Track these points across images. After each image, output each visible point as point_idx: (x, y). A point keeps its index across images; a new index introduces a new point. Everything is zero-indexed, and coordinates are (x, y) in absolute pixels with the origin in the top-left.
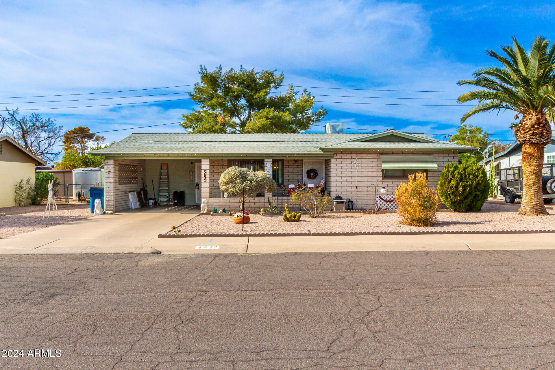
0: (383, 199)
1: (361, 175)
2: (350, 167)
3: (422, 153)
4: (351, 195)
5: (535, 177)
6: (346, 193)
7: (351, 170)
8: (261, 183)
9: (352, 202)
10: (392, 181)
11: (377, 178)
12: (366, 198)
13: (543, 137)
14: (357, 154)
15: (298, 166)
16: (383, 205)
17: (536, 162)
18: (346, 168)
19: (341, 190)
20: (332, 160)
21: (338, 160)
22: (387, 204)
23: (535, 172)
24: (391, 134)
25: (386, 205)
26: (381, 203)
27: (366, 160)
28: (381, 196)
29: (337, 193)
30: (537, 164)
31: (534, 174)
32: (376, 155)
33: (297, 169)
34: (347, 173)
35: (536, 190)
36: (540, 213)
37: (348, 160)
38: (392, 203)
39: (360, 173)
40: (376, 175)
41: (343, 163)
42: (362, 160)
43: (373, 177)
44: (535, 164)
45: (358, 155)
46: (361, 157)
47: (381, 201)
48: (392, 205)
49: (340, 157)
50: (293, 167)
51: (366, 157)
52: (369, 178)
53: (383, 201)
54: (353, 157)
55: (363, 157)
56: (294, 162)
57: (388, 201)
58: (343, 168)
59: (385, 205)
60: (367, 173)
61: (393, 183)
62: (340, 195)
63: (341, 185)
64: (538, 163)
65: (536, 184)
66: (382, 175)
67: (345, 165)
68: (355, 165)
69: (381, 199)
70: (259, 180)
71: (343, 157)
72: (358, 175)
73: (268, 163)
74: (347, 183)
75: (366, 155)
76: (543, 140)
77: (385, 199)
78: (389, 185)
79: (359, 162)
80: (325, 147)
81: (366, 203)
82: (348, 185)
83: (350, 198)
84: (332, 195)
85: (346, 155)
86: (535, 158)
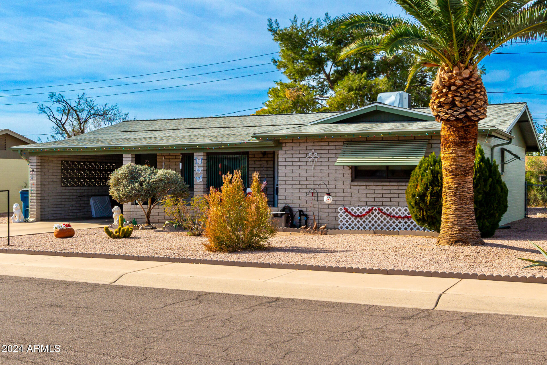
0: (350, 213)
1: (320, 175)
2: (305, 163)
3: (413, 139)
4: (306, 206)
5: (451, 178)
6: (298, 202)
7: (306, 167)
8: (153, 186)
9: (306, 216)
10: (364, 183)
11: (343, 179)
12: (327, 210)
13: (455, 109)
14: (314, 142)
15: (267, 161)
16: (350, 222)
17: (452, 153)
18: (299, 164)
19: (291, 198)
20: (280, 152)
21: (288, 152)
22: (357, 220)
23: (450, 169)
24: (375, 109)
25: (355, 222)
26: (347, 219)
27: (326, 152)
28: (347, 207)
29: (285, 201)
30: (454, 155)
31: (450, 172)
32: (342, 143)
33: (266, 166)
34: (300, 171)
35: (453, 202)
36: (456, 242)
37: (301, 152)
38: (364, 219)
39: (319, 171)
40: (341, 175)
41: (294, 156)
42: (322, 152)
43: (337, 178)
44: (450, 155)
45: (316, 144)
46: (319, 148)
47: (347, 216)
48: (364, 222)
49: (290, 148)
50: (260, 163)
51: (328, 148)
52: (331, 179)
53: (350, 216)
54: (309, 148)
55: (323, 148)
56: (261, 156)
57: (358, 216)
58: (294, 163)
59: (353, 222)
60: (328, 171)
61: (368, 187)
62: (290, 205)
63: (291, 190)
64: (456, 153)
65: (453, 190)
66: (350, 175)
67: (296, 160)
68: (310, 160)
69: (347, 213)
70: (152, 182)
71: (294, 148)
72: (316, 175)
73: (199, 158)
74: (300, 186)
75: (326, 144)
76: (455, 114)
77: (353, 213)
78: (361, 191)
79: (316, 154)
80: (261, 133)
81: (327, 218)
82: (301, 190)
83: (304, 210)
84: (279, 205)
85: (298, 144)
86: (450, 145)
